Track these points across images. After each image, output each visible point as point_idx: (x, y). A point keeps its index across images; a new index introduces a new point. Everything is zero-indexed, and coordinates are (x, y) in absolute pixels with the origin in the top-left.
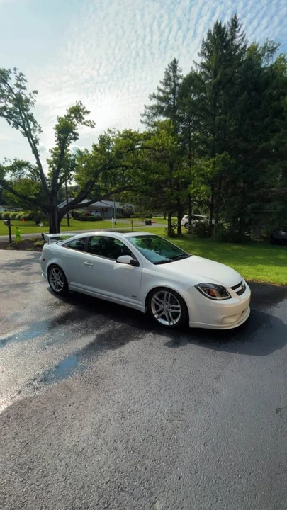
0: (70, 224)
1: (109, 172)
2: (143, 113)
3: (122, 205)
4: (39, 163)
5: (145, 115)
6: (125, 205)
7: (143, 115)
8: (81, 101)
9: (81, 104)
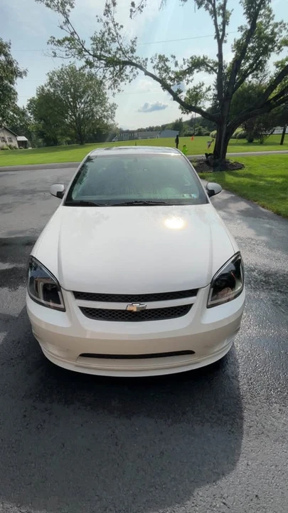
4: (220, 55)
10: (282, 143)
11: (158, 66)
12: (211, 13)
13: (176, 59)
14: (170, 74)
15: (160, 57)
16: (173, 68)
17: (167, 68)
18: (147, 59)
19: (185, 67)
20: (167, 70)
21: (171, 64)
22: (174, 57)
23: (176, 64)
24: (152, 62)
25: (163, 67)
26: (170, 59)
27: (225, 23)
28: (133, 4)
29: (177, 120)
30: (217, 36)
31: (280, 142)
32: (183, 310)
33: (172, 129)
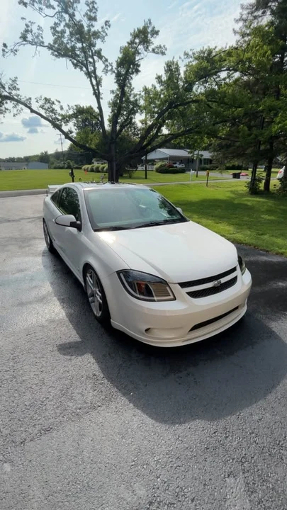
0: (148, 177)
1: (176, 110)
2: (238, 17)
3: (191, 152)
4: (100, 108)
5: (241, 19)
6: (196, 152)
7: (237, 21)
8: (150, 20)
9: (150, 23)
10: (146, 178)
11: (43, 106)
12: (86, 74)
13: (61, 104)
14: (57, 116)
15: (46, 99)
16: (59, 111)
17: (53, 110)
18: (30, 99)
19: (71, 112)
20: (53, 111)
21: (56, 107)
22: (59, 102)
23: (62, 108)
24: (37, 102)
25: (49, 108)
26: (55, 102)
27: (99, 83)
28: (5, 45)
29: (42, 153)
30: (95, 93)
31: (144, 177)
32: (233, 281)
33: (38, 161)
